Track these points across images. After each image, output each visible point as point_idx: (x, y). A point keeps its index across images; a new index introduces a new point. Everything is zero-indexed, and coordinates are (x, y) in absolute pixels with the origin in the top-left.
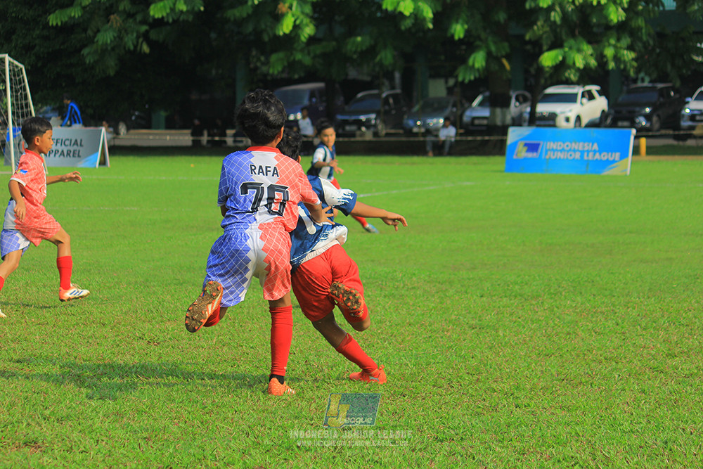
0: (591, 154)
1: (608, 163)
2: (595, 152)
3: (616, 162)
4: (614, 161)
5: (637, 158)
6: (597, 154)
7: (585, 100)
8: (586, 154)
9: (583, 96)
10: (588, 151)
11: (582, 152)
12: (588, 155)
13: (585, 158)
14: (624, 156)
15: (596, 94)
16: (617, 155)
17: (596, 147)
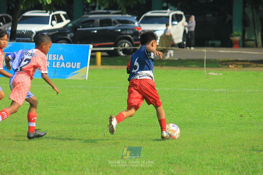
0: (58, 64)
1: (72, 70)
2: (61, 61)
3: (78, 69)
4: (76, 69)
5: (93, 67)
6: (63, 63)
7: (54, 22)
8: (54, 63)
9: (53, 19)
10: (56, 61)
11: (51, 62)
12: (56, 65)
13: (54, 66)
14: (83, 65)
15: (63, 18)
16: (79, 64)
17: (62, 58)
